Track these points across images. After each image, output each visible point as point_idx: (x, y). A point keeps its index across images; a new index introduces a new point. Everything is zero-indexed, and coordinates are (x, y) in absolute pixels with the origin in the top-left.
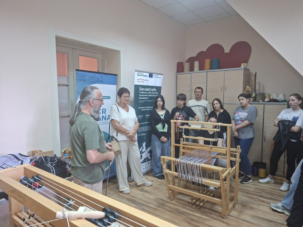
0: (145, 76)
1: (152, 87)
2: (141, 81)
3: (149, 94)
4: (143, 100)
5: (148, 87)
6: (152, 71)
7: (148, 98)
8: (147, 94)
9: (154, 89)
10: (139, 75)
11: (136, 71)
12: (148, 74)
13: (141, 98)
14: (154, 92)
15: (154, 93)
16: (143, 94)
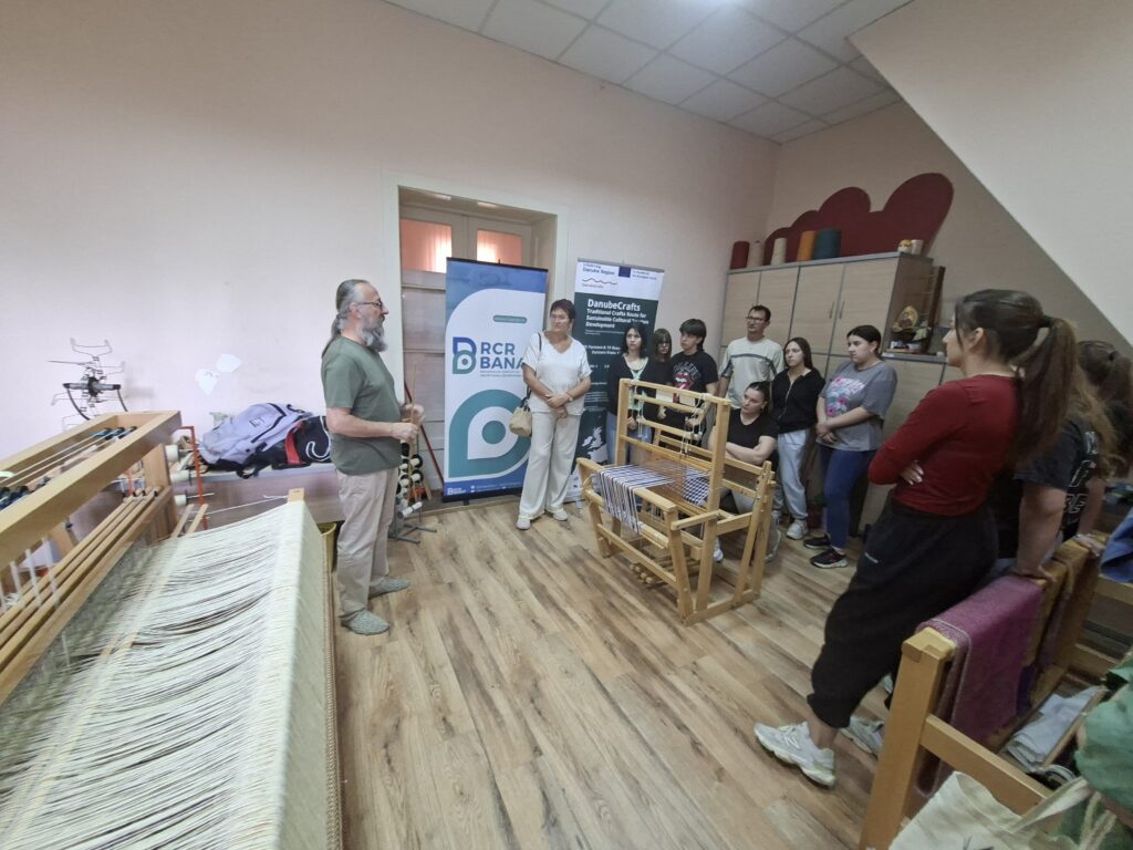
0: (607, 273)
1: (629, 301)
2: (594, 283)
3: (617, 317)
4: (598, 328)
5: (615, 299)
6: (627, 262)
7: (613, 326)
8: (611, 316)
9: (633, 306)
10: (588, 270)
11: (579, 261)
12: (616, 270)
13: (591, 325)
14: (633, 312)
15: (632, 315)
16: (597, 315)
